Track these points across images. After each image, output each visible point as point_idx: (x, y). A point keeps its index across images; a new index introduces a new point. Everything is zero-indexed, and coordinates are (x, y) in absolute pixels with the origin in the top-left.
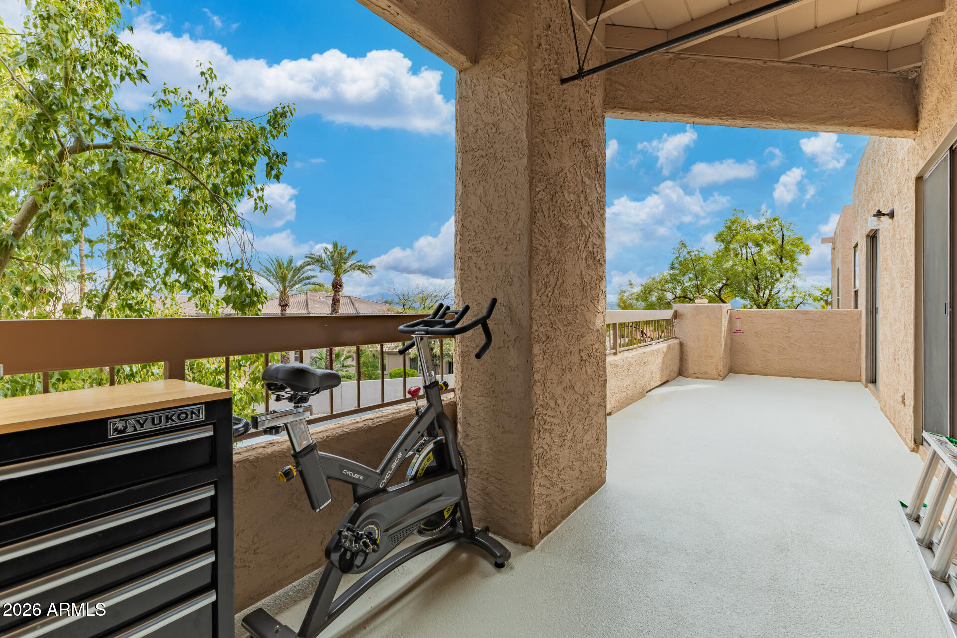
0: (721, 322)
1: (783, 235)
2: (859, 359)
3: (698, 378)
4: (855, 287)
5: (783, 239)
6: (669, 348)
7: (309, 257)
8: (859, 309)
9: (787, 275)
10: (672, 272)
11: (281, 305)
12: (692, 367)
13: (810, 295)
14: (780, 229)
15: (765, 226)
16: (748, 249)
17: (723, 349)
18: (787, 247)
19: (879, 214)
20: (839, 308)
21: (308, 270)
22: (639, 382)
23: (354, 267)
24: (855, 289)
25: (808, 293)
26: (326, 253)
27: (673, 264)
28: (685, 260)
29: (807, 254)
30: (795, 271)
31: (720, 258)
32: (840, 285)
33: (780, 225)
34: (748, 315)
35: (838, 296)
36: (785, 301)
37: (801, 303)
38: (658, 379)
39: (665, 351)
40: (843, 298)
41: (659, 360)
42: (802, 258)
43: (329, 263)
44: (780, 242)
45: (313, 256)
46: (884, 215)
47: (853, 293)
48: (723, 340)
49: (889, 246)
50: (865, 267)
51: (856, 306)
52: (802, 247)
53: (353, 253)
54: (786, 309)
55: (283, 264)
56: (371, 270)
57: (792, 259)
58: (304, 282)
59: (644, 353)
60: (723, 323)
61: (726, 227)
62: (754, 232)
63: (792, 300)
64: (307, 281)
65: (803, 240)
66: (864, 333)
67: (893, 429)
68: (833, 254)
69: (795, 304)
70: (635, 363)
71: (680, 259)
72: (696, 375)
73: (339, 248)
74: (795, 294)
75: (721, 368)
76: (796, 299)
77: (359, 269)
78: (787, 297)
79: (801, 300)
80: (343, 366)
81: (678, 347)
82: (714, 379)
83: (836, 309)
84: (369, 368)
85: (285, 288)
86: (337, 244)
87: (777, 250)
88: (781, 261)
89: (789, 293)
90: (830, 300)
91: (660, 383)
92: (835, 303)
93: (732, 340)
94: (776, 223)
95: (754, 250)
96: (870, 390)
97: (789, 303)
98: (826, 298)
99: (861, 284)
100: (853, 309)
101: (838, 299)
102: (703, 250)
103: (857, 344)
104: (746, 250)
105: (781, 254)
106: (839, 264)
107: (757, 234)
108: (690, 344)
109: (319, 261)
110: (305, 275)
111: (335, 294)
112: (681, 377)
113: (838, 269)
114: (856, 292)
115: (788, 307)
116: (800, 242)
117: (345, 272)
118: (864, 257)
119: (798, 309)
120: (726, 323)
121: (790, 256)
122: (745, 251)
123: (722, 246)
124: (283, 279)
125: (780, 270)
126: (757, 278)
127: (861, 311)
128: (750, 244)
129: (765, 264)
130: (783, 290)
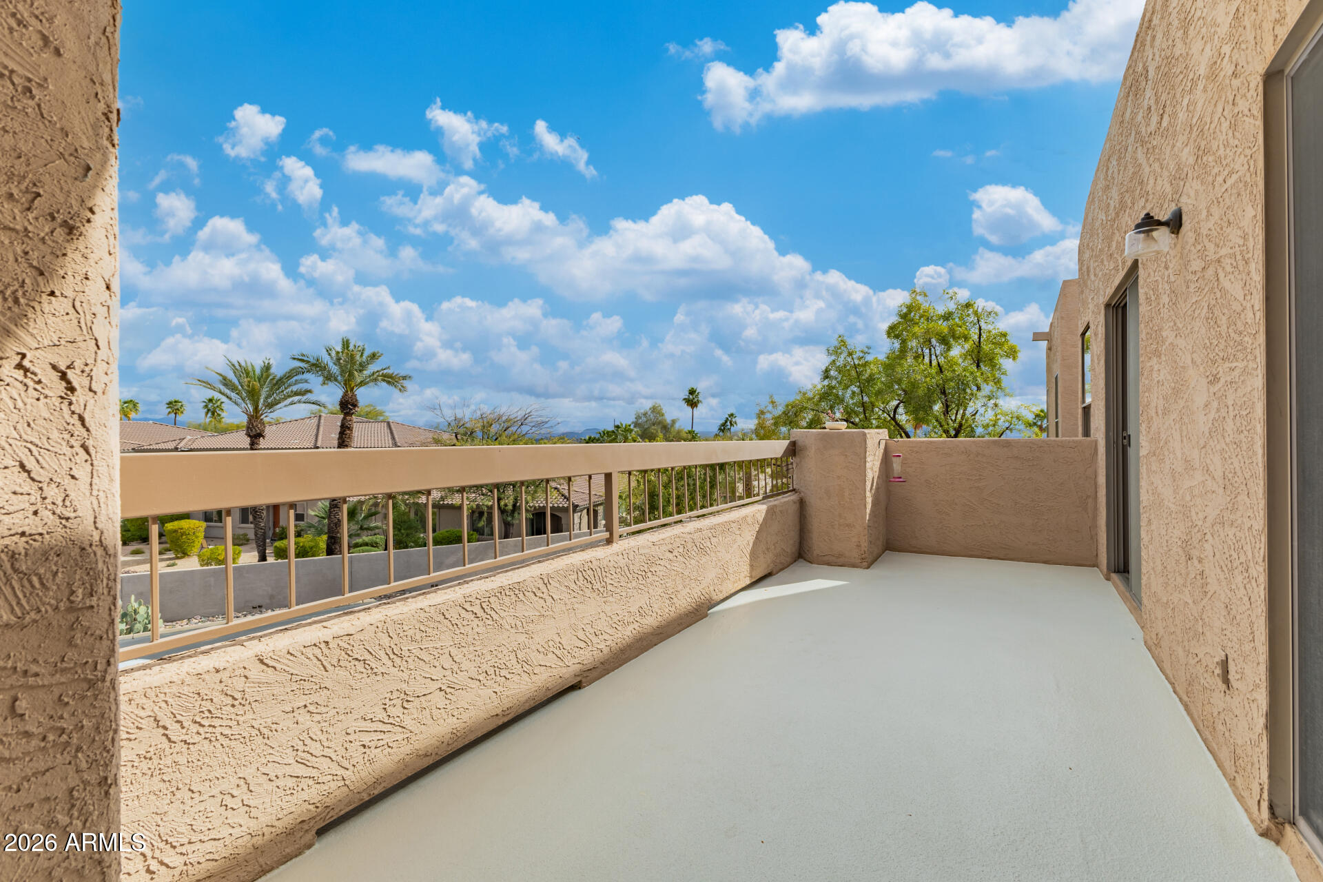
0: (865, 462)
1: (980, 329)
2: (1094, 526)
3: (829, 564)
4: (1083, 401)
5: (980, 335)
6: (771, 512)
7: (298, 359)
8: (1092, 437)
9: (987, 389)
10: (826, 382)
11: (249, 435)
12: (818, 544)
13: (1018, 418)
14: (976, 321)
15: (955, 315)
16: (933, 349)
17: (868, 511)
18: (986, 347)
19: (1148, 223)
20: (1057, 436)
21: (297, 382)
22: (684, 592)
23: (374, 379)
24: (1084, 405)
25: (1016, 415)
26: (329, 354)
27: (827, 371)
28: (845, 366)
29: (1014, 359)
30: (997, 382)
31: (891, 365)
32: (1059, 402)
33: (976, 313)
34: (915, 449)
35: (1057, 418)
36: (986, 427)
37: (1007, 428)
38: (743, 575)
39: (761, 520)
40: (1063, 421)
41: (749, 536)
42: (1006, 364)
43: (335, 369)
44: (976, 337)
45: (306, 359)
46: (1160, 223)
47: (1080, 411)
48: (868, 494)
49: (1165, 299)
50: (1103, 362)
51: (1087, 433)
52: (1006, 347)
53: (374, 356)
54: (987, 438)
55: (254, 371)
56: (405, 383)
57: (993, 365)
58: (290, 400)
59: (700, 530)
60: (868, 465)
61: (900, 315)
62: (940, 322)
63: (994, 425)
64: (296, 398)
65: (1008, 338)
66: (1102, 480)
67: (1188, 719)
68: (1048, 356)
69: (998, 429)
70: (670, 556)
71: (838, 364)
72: (825, 559)
73: (351, 347)
74: (998, 417)
75: (864, 544)
76: (1000, 422)
77: (384, 380)
78: (987, 421)
79: (1007, 425)
80: (362, 528)
81: (795, 507)
82: (854, 566)
83: (1053, 438)
84: (403, 531)
85: (256, 409)
86: (348, 341)
87: (972, 351)
88: (978, 366)
89: (990, 415)
90: (1044, 426)
91: (748, 582)
92: (1052, 430)
93: (889, 493)
94: (971, 311)
95: (939, 349)
96: (1117, 587)
97: (991, 428)
98: (1039, 423)
99: (1096, 396)
100: (1080, 437)
101: (1057, 423)
102: (870, 351)
103: (1090, 501)
104: (930, 349)
105: (979, 357)
106: (1057, 370)
107: (943, 326)
108: (817, 504)
109: (316, 366)
110: (295, 388)
111: (344, 419)
112: (801, 562)
113: (1056, 378)
114: (1087, 410)
115: (989, 434)
116: (1003, 340)
117: (362, 384)
118: (1102, 345)
119: (1002, 438)
120: (878, 464)
121: (990, 360)
122: (928, 351)
123: (897, 345)
124: (253, 395)
125: (975, 379)
126: (944, 392)
127: (1096, 442)
128: (934, 341)
129: (954, 371)
130: (982, 410)
